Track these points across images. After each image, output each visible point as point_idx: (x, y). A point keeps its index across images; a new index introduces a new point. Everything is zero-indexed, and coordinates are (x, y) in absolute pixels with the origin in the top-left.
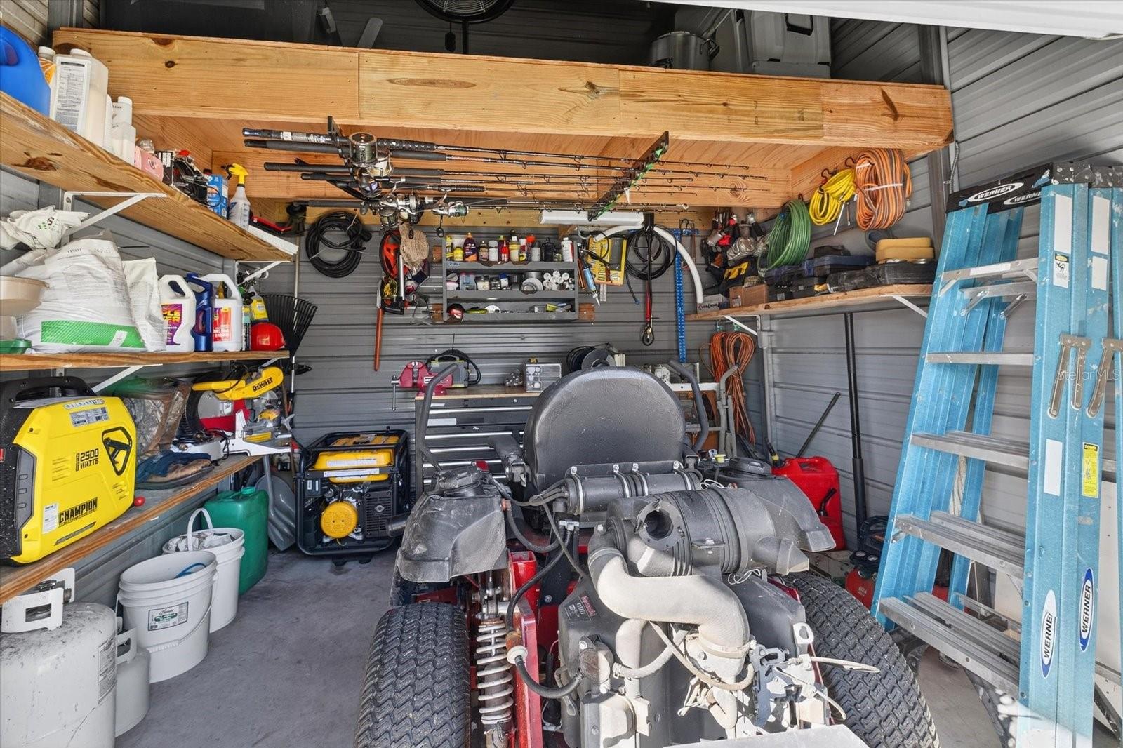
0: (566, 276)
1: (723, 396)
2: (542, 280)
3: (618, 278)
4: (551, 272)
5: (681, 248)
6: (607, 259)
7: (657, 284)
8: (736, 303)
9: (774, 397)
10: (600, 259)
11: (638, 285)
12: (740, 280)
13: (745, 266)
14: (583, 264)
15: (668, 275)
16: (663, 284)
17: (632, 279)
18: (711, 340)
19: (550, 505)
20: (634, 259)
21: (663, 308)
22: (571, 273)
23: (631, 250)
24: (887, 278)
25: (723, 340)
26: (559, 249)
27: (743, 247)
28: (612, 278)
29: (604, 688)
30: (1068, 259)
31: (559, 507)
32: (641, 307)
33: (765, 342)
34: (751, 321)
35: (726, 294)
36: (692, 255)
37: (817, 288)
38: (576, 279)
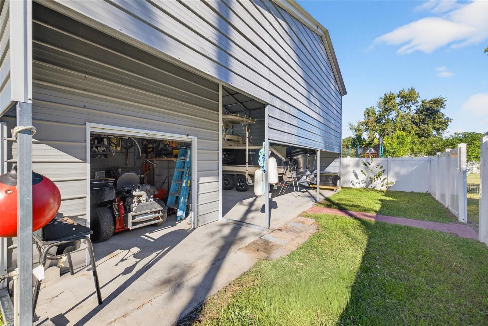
0: (104, 148)
1: (145, 178)
2: (97, 149)
3: (119, 149)
4: (100, 147)
5: (136, 142)
6: (116, 144)
7: (129, 150)
8: (149, 157)
9: (156, 177)
10: (114, 144)
11: (124, 150)
12: (150, 152)
13: (151, 149)
14: (110, 145)
15: (133, 148)
16: (131, 150)
17: (123, 149)
18: (143, 165)
19: (122, 190)
20: (123, 143)
21: (131, 156)
22: (106, 148)
23: (123, 141)
24: (172, 157)
25: (146, 165)
26: (103, 141)
27: (151, 145)
28: (118, 148)
29: (133, 202)
30: (189, 158)
31: (124, 190)
32: (125, 156)
33: (155, 165)
34: (152, 161)
35: (147, 154)
36: (139, 144)
37: (163, 157)
38: (108, 149)
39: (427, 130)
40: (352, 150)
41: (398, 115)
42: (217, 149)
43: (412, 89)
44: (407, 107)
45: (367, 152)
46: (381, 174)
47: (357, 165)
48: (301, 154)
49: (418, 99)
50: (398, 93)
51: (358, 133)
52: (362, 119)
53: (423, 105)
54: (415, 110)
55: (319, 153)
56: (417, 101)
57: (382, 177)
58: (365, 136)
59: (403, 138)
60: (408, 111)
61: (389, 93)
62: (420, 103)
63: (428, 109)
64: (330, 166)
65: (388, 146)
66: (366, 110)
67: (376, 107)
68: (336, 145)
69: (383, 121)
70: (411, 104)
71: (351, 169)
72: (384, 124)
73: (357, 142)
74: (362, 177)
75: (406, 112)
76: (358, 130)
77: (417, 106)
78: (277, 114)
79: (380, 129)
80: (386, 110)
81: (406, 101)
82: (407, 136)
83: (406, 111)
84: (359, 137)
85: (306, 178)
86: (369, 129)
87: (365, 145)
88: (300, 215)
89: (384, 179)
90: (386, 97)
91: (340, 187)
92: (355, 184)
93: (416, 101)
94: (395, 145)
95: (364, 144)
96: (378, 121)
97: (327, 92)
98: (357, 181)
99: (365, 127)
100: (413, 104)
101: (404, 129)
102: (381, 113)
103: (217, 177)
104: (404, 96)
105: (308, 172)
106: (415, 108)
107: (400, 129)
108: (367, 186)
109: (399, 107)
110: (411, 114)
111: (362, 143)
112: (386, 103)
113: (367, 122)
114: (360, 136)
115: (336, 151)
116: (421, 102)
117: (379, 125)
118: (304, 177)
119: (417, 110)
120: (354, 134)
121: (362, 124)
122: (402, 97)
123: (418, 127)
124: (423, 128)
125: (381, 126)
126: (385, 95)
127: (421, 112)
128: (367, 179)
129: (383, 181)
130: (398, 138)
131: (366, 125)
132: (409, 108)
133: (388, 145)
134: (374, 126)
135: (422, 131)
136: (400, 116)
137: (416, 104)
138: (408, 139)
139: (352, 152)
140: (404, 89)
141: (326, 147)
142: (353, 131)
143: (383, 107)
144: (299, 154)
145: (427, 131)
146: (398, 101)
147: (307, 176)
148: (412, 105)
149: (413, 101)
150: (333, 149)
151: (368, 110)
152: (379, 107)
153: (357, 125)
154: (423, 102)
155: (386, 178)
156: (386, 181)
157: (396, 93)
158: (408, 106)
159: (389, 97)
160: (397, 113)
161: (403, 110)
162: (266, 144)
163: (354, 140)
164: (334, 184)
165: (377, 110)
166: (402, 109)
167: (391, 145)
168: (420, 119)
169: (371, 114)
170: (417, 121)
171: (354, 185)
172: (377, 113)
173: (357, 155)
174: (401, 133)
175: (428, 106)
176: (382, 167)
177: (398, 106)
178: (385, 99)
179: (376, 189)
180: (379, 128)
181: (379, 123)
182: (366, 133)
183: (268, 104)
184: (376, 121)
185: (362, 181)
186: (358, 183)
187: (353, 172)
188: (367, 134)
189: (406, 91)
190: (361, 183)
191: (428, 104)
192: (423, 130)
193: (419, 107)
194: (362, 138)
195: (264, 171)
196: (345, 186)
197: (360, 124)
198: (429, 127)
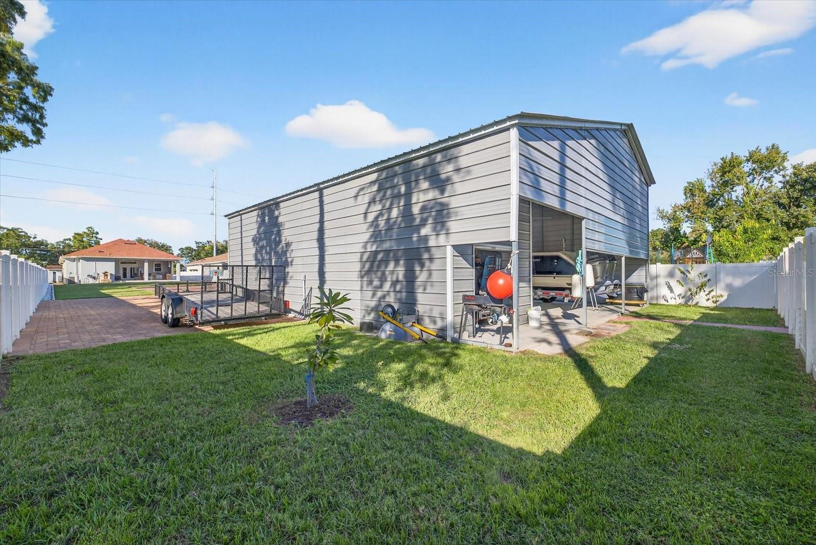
39: (804, 216)
40: (662, 253)
41: (748, 193)
42: (528, 257)
43: (774, 148)
44: (765, 178)
45: (688, 256)
46: (705, 285)
47: (671, 275)
48: (598, 261)
49: (786, 164)
50: (748, 155)
51: (675, 225)
52: (681, 200)
53: (795, 174)
54: (780, 182)
55: (623, 259)
56: (784, 168)
57: (707, 290)
58: (686, 228)
59: (754, 232)
60: (766, 184)
61: (729, 156)
62: (790, 171)
63: (806, 180)
64: (633, 275)
65: (728, 246)
66: (687, 185)
67: (706, 179)
68: (642, 249)
69: (720, 203)
70: (772, 173)
71: (662, 281)
72: (721, 209)
73: (672, 238)
74: (679, 289)
75: (763, 187)
76: (673, 218)
77: (784, 176)
78: (591, 225)
79: (715, 218)
80: (725, 184)
81: (763, 169)
82: (762, 228)
83: (763, 185)
84: (675, 230)
85: (606, 289)
86: (693, 217)
87: (687, 244)
88: (609, 322)
89: (710, 292)
90: (725, 162)
91: (648, 303)
92: (669, 300)
93: (781, 167)
94: (740, 244)
95: (685, 243)
96: (710, 203)
97: (631, 188)
98: (672, 295)
99: (686, 213)
100: (777, 172)
101: (759, 217)
102: (717, 190)
103: (528, 283)
104: (758, 160)
105: (608, 282)
106: (781, 179)
107: (752, 215)
108: (686, 303)
109: (749, 179)
110: (774, 190)
111: (681, 240)
112: (724, 173)
113: (691, 206)
114: (677, 228)
115: (643, 256)
116: (792, 169)
117: (711, 210)
118: (603, 288)
119: (785, 183)
120: (666, 226)
121: (682, 209)
122: (754, 162)
123: (787, 211)
124: (795, 214)
125: (715, 212)
126: (722, 159)
127: (792, 186)
128: (686, 292)
129: (708, 294)
130: (745, 231)
131: (689, 211)
132: (769, 179)
133: (727, 244)
134: (702, 213)
135: (793, 218)
136: (752, 193)
137: (782, 173)
138: (764, 233)
139: (662, 256)
140: (759, 149)
141: (631, 252)
142: (665, 222)
143: (718, 179)
144: (596, 261)
145: (802, 219)
146: (746, 169)
147: (607, 287)
148: (775, 175)
149: (776, 168)
150: (638, 253)
151: (691, 185)
152: (712, 179)
153: (670, 211)
154: (794, 167)
155: (712, 290)
156: (713, 294)
157: (743, 154)
158: (768, 175)
159: (731, 163)
160: (745, 189)
161: (758, 183)
162: (583, 253)
163: (666, 235)
164: (640, 297)
165: (708, 185)
166: (756, 181)
167: (732, 244)
168: (789, 198)
169: (697, 192)
170: (784, 201)
171: (667, 302)
172: (708, 190)
173: (671, 261)
174: (751, 224)
175: (805, 175)
176: (706, 276)
177: (748, 177)
178: (722, 167)
179: (699, 305)
180: (712, 216)
181: (712, 206)
182: (688, 224)
183: (584, 218)
184: (707, 204)
185: (678, 296)
186: (673, 299)
187: (666, 284)
188: (691, 226)
189: (762, 152)
190: (677, 298)
191: (804, 173)
192: (797, 217)
193: (788, 178)
194: (682, 232)
195: (582, 276)
196: (655, 302)
197: (677, 209)
198: (806, 211)
